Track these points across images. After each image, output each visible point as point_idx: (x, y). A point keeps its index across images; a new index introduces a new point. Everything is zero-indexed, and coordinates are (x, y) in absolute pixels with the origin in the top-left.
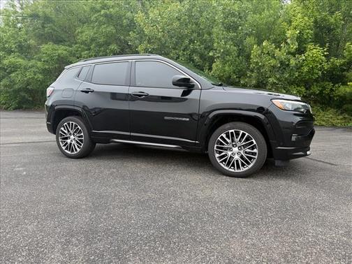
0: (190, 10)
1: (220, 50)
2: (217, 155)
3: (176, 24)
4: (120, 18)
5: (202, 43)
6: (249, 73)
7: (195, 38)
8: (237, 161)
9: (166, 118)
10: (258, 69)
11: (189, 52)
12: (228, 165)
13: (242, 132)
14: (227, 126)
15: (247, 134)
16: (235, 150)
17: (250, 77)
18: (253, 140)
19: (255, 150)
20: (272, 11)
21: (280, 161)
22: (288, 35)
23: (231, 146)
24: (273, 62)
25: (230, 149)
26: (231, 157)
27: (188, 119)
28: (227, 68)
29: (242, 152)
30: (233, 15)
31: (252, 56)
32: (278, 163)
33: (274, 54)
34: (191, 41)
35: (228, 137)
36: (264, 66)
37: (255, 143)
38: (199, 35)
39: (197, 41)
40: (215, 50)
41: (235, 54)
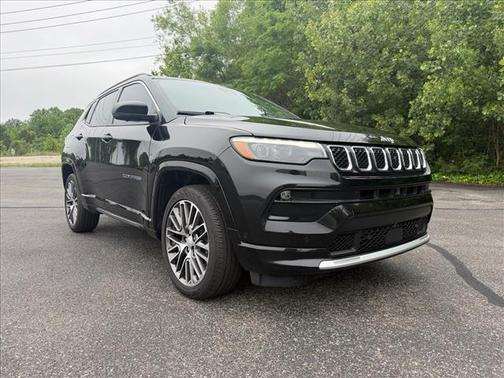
1: (440, 59)
3: (366, 27)
5: (413, 52)
6: (500, 96)
7: (401, 45)
11: (389, 70)
26: (183, 252)
39: (404, 50)
40: (432, 60)
41: (469, 63)
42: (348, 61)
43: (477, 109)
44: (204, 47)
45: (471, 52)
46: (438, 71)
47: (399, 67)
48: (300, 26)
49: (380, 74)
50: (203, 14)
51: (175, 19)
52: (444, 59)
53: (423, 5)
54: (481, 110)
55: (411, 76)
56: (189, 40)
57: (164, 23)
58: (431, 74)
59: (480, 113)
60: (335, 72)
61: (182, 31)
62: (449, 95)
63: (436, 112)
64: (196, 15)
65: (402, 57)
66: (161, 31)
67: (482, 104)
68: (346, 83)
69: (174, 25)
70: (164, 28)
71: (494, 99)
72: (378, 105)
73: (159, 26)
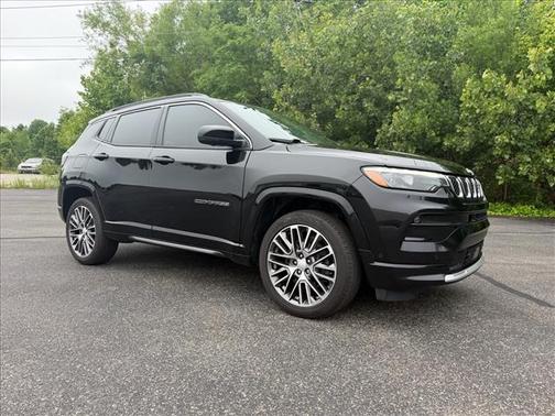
0: (359, 29)
1: (406, 91)
2: (272, 272)
3: (335, 53)
4: (253, 49)
5: (378, 81)
6: (459, 128)
7: (367, 73)
8: (303, 285)
9: (197, 201)
10: (476, 119)
11: (356, 97)
12: (288, 291)
13: (310, 229)
14: (288, 217)
15: (319, 234)
16: (302, 263)
17: (462, 134)
18: (329, 247)
19: (333, 267)
20: (501, 18)
21: (384, 292)
22: (531, 58)
23: (293, 256)
24: (501, 107)
25: (294, 262)
26: (294, 276)
27: (227, 204)
28: (418, 120)
29: (311, 267)
30: (433, 31)
31: (462, 99)
32: (380, 294)
33: (503, 93)
34: (361, 79)
35: (289, 238)
36: (485, 114)
37: (331, 252)
38: (375, 67)
39: (371, 78)
40: (398, 90)
41: (433, 96)
42: (316, 85)
43: (439, 140)
44: (147, 54)
45: (434, 86)
46: (404, 102)
47: (366, 94)
48: (265, 44)
49: (347, 102)
50: (142, 15)
51: (107, 18)
52: (410, 91)
53: (388, 36)
54: (442, 141)
55: (377, 105)
56: (125, 44)
57: (94, 21)
58: (398, 104)
59: (441, 144)
60: (303, 95)
61: (116, 33)
62: (414, 125)
63: (402, 141)
64: (132, 16)
65: (369, 85)
66: (89, 30)
67: (442, 135)
68: (313, 107)
69: (105, 25)
70: (95, 26)
71: (453, 131)
72: (344, 131)
73: (88, 24)
